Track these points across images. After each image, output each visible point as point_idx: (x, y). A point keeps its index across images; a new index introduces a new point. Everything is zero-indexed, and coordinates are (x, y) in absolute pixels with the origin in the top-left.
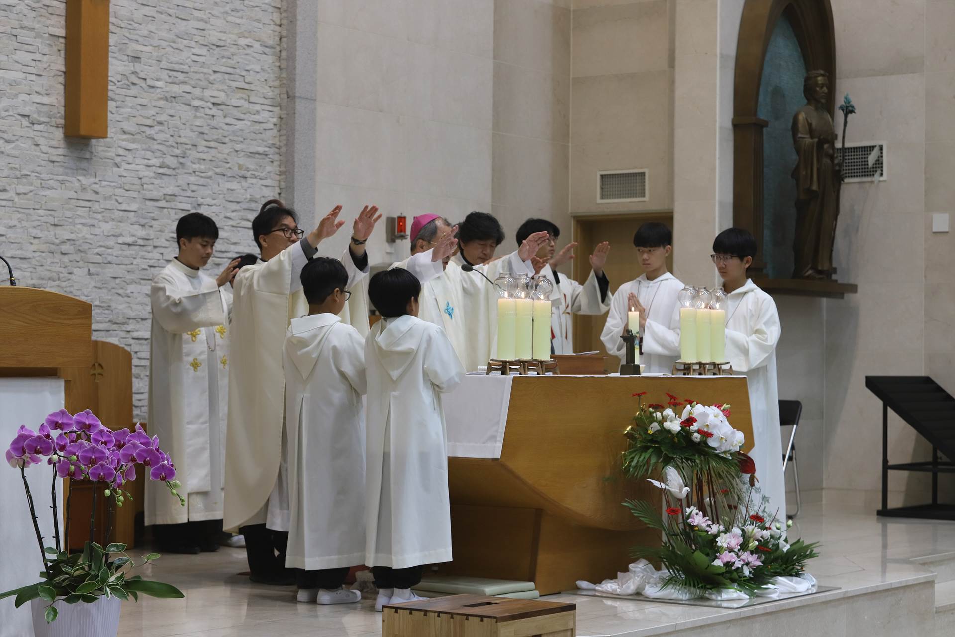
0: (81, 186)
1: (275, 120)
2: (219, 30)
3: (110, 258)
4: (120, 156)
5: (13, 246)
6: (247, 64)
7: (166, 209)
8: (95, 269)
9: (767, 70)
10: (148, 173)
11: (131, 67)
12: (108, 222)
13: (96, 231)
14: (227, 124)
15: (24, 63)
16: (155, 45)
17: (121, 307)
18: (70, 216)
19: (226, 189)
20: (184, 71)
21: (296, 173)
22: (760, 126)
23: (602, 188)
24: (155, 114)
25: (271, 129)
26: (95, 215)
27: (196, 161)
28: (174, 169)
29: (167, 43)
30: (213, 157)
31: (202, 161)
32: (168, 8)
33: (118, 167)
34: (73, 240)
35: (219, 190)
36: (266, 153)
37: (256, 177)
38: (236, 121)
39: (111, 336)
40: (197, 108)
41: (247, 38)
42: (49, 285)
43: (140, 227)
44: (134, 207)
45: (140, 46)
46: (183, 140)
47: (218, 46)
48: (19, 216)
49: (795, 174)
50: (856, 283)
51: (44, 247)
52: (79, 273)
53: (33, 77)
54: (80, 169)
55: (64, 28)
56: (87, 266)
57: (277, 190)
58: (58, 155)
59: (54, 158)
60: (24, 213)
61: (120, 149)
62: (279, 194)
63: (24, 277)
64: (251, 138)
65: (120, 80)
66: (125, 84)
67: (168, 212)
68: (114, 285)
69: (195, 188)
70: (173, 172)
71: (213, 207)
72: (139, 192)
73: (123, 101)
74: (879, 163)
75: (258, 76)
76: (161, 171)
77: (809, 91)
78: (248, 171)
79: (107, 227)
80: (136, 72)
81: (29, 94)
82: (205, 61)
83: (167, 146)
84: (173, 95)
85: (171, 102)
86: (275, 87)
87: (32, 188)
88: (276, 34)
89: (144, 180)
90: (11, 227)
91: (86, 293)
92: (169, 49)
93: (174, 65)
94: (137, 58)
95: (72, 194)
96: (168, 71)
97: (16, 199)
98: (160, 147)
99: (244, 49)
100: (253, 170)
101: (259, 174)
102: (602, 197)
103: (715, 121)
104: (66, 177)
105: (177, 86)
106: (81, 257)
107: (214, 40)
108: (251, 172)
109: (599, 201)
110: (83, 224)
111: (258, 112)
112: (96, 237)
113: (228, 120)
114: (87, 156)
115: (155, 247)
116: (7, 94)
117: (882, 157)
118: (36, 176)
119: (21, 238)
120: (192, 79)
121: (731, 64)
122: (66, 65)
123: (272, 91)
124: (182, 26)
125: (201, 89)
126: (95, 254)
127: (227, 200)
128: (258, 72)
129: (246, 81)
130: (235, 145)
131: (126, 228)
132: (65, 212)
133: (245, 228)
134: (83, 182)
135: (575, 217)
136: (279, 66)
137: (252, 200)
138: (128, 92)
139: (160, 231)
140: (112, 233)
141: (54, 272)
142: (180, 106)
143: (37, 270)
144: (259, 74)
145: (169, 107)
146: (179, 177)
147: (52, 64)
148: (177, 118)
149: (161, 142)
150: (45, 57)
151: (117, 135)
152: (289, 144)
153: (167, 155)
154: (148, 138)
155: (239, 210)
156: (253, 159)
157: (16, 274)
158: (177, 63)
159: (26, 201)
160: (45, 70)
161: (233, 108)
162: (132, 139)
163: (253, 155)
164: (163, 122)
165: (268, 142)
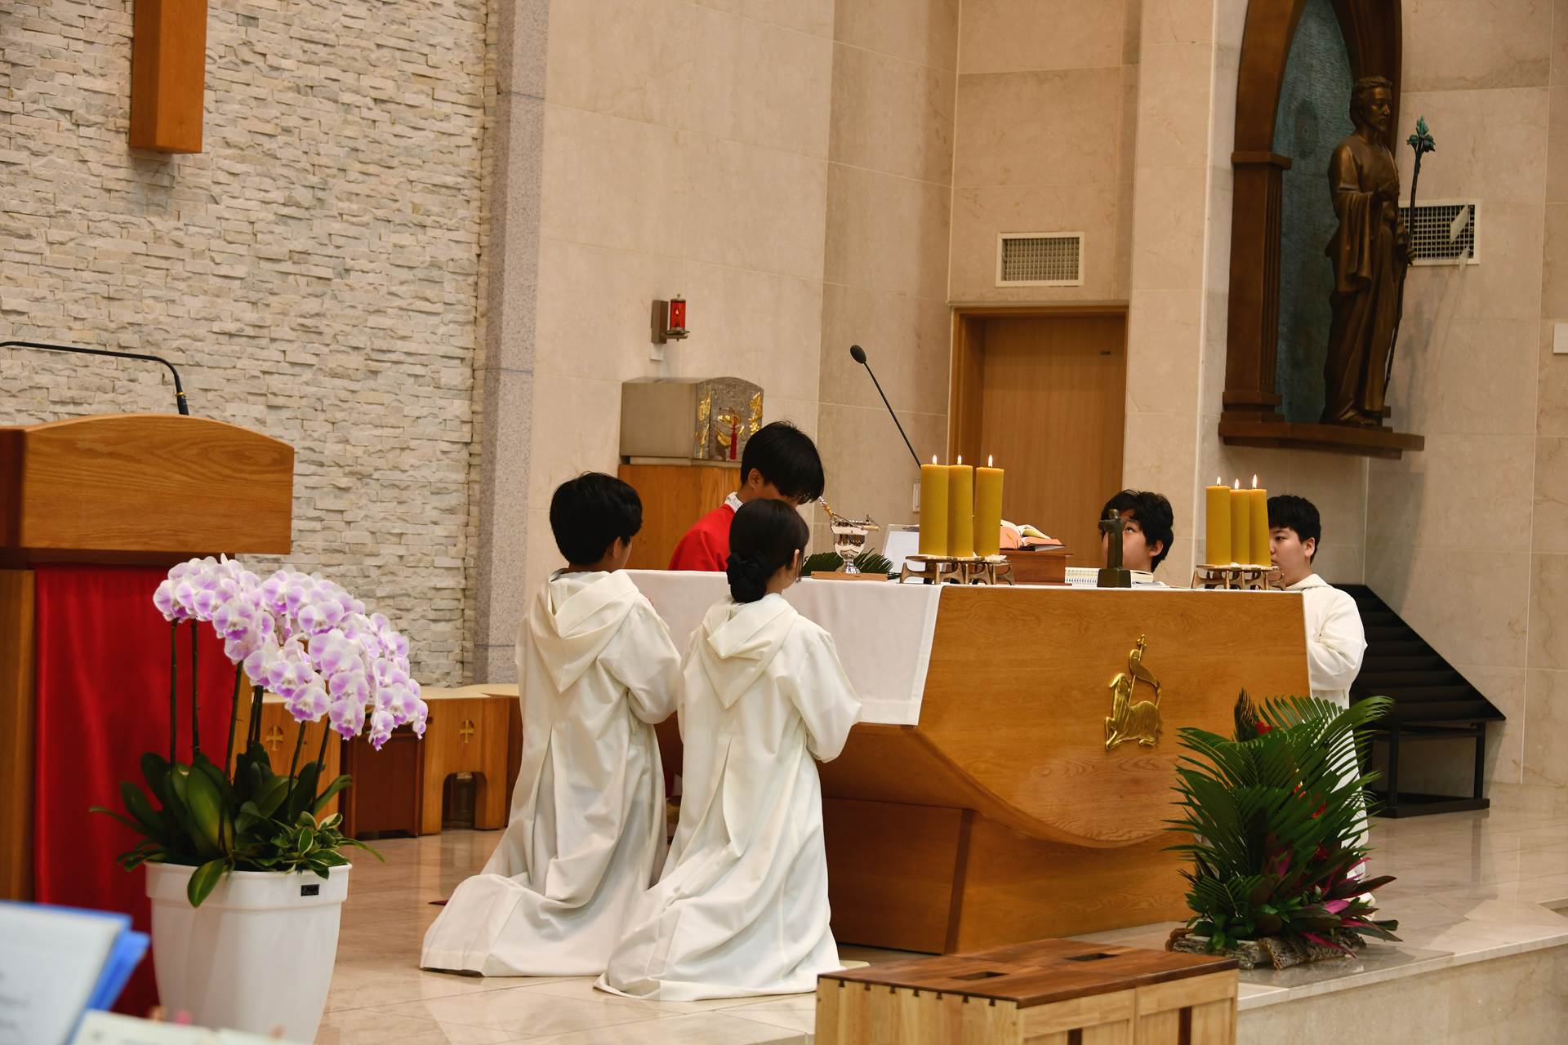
0: (155, 233)
1: (474, 131)
3: (198, 357)
4: (220, 183)
6: (431, 35)
7: (291, 277)
9: (1291, 74)
10: (265, 215)
11: (242, 33)
12: (196, 296)
13: (178, 310)
14: (395, 136)
15: (65, 22)
18: (136, 283)
19: (391, 245)
20: (329, 43)
21: (507, 221)
22: (1278, 167)
23: (1005, 262)
24: (278, 115)
25: (469, 146)
26: (176, 284)
27: (344, 196)
28: (307, 209)
30: (372, 190)
31: (354, 197)
33: (217, 203)
34: (139, 325)
35: (382, 247)
36: (460, 186)
37: (441, 227)
38: (412, 130)
40: (347, 106)
42: (97, 400)
43: (250, 305)
44: (240, 271)
46: (323, 161)
47: (384, 3)
48: (51, 281)
49: (1333, 250)
50: (1421, 434)
51: (88, 335)
52: (148, 381)
53: (80, 46)
54: (153, 204)
56: (161, 369)
57: (475, 250)
58: (117, 179)
59: (111, 185)
60: (60, 277)
61: (219, 172)
62: (479, 256)
63: (57, 385)
64: (435, 160)
65: (223, 54)
66: (231, 62)
67: (297, 282)
68: (203, 402)
69: (340, 241)
70: (306, 214)
71: (370, 274)
72: (249, 245)
73: (228, 92)
74: (1467, 235)
75: (450, 56)
76: (286, 211)
77: (1360, 112)
78: (429, 216)
79: (195, 305)
80: (250, 42)
81: (73, 75)
82: (363, 27)
83: (297, 170)
84: (310, 84)
85: (306, 95)
86: (476, 75)
87: (73, 234)
89: (257, 226)
90: (37, 300)
92: (304, 5)
93: (312, 33)
94: (251, 20)
95: (140, 247)
96: (302, 43)
97: (47, 251)
98: (285, 171)
99: (428, 8)
100: (437, 215)
101: (446, 221)
102: (1004, 278)
103: (1206, 156)
104: (129, 217)
105: (316, 68)
108: (433, 218)
109: (1000, 283)
110: (156, 298)
112: (176, 320)
113: (398, 129)
114: (166, 182)
115: (273, 340)
116: (36, 73)
117: (1472, 224)
118: (80, 214)
119: (53, 319)
120: (341, 57)
121: (1234, 61)
122: (134, 26)
123: (473, 82)
125: (357, 75)
126: (173, 349)
127: (392, 264)
128: (449, 49)
129: (430, 64)
130: (409, 171)
131: (226, 306)
132: (127, 276)
133: (421, 312)
134: (159, 227)
135: (957, 309)
136: (485, 40)
137: (433, 266)
138: (236, 76)
139: (279, 314)
140: (203, 314)
141: (107, 377)
142: (321, 103)
143: (79, 373)
144: (451, 52)
145: (302, 104)
146: (316, 222)
147: (112, 25)
148: (315, 122)
149: (287, 163)
150: (101, 11)
151: (217, 148)
152: (499, 171)
153: (296, 186)
154: (267, 155)
155: (413, 282)
156: (437, 196)
157: (44, 379)
158: (318, 29)
159: (62, 256)
160: (100, 35)
161: (408, 108)
162: (241, 155)
163: (438, 189)
164: (292, 129)
165: (463, 168)
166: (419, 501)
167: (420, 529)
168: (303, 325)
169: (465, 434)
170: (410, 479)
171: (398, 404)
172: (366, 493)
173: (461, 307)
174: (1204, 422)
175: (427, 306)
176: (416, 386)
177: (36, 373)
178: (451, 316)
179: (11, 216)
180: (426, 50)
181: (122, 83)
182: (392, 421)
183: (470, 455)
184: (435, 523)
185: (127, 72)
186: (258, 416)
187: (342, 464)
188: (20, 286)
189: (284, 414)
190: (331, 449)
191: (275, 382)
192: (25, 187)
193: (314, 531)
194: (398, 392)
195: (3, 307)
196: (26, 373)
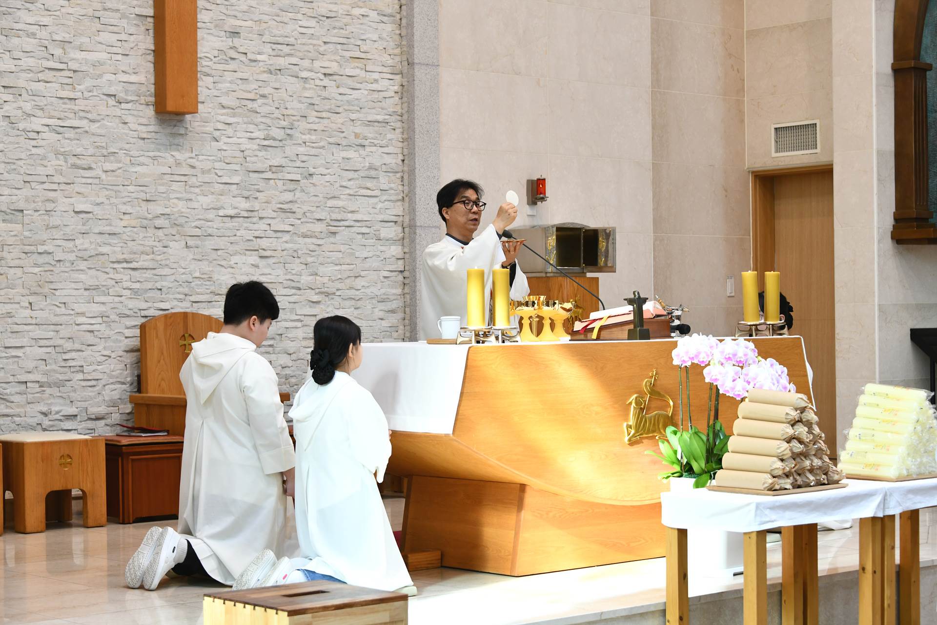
0: (176, 162)
1: (396, 88)
3: (210, 231)
4: (219, 130)
5: (100, 222)
6: (362, 34)
7: (273, 180)
8: (194, 242)
10: (251, 146)
11: (229, 42)
12: (207, 196)
13: (194, 205)
14: (340, 94)
15: (108, 44)
16: (256, 19)
17: (223, 278)
18: (165, 190)
19: (341, 158)
20: (290, 43)
21: (416, 139)
22: (923, 69)
23: (776, 142)
24: (257, 87)
25: (393, 97)
26: (192, 190)
27: (307, 132)
28: (280, 141)
29: (270, 17)
30: (325, 127)
31: (313, 132)
33: (218, 141)
34: (169, 215)
35: (333, 160)
36: (388, 121)
37: (375, 146)
38: (352, 90)
39: (213, 307)
40: (305, 79)
41: (361, 7)
43: (244, 199)
44: (236, 179)
45: (238, 21)
46: (290, 112)
47: (328, 17)
48: (107, 193)
51: (134, 223)
52: (176, 247)
53: (119, 57)
54: (174, 144)
55: (153, 8)
56: (185, 239)
57: (401, 157)
58: (149, 132)
59: (145, 136)
60: (113, 190)
61: (219, 123)
62: (403, 161)
63: (114, 252)
64: (369, 107)
65: (217, 55)
66: (223, 59)
67: (276, 184)
68: (215, 257)
69: (305, 158)
70: (281, 144)
71: (326, 176)
72: (242, 164)
73: (222, 77)
75: (376, 45)
76: (266, 143)
78: (366, 140)
79: (206, 201)
80: (235, 47)
81: (115, 74)
82: (314, 33)
83: (273, 119)
84: (278, 68)
85: (276, 74)
86: (395, 55)
87: (120, 165)
88: (396, 2)
89: (246, 153)
90: (98, 204)
91: (183, 265)
92: (272, 23)
93: (278, 38)
94: (235, 34)
95: (166, 170)
96: (272, 45)
97: (103, 176)
98: (263, 120)
99: (358, 18)
100: (372, 138)
101: (378, 142)
102: (777, 151)
103: (871, 66)
104: (159, 153)
105: (283, 59)
106: (178, 230)
107: (324, 11)
108: (370, 140)
109: (774, 154)
110: (179, 199)
111: (376, 81)
112: (193, 210)
113: (341, 90)
114: (182, 131)
115: (261, 218)
116: (90, 75)
118: (125, 153)
119: (110, 214)
120: (300, 51)
122: (156, 43)
123: (393, 59)
125: (311, 61)
126: (193, 227)
127: (342, 170)
128: (375, 41)
129: (362, 51)
130: (350, 114)
131: (227, 200)
132: (159, 187)
133: (364, 196)
134: (178, 157)
135: (753, 172)
136: (400, 34)
137: (371, 168)
138: (227, 67)
139: (266, 202)
140: (212, 206)
141: (148, 246)
142: (286, 78)
143: (129, 245)
144: (377, 43)
145: (274, 80)
146: (287, 149)
147: (139, 44)
148: (283, 90)
149: (265, 115)
150: (132, 37)
151: (216, 110)
152: (410, 111)
153: (272, 128)
154: (250, 111)
155: (357, 179)
156: (372, 128)
157: (105, 249)
158: (282, 36)
159: (114, 178)
160: (132, 50)
161: (348, 78)
162: (232, 112)
163: (372, 123)
164: (267, 95)
165: (389, 110)
166: (369, 307)
167: (371, 323)
168: (281, 208)
169: (400, 265)
170: (362, 294)
171: (351, 251)
172: (332, 304)
173: (393, 192)
174: (879, 232)
175: (369, 193)
176: (363, 240)
177: (100, 246)
179: (78, 158)
180: (359, 43)
181: (149, 76)
182: (348, 261)
183: (404, 278)
184: (382, 319)
185: (152, 70)
186: (254, 263)
187: (313, 288)
188: (86, 197)
189: (271, 261)
190: (306, 279)
191: (264, 243)
192: (86, 141)
193: (297, 328)
194: (351, 244)
195: (76, 210)
196: (93, 246)
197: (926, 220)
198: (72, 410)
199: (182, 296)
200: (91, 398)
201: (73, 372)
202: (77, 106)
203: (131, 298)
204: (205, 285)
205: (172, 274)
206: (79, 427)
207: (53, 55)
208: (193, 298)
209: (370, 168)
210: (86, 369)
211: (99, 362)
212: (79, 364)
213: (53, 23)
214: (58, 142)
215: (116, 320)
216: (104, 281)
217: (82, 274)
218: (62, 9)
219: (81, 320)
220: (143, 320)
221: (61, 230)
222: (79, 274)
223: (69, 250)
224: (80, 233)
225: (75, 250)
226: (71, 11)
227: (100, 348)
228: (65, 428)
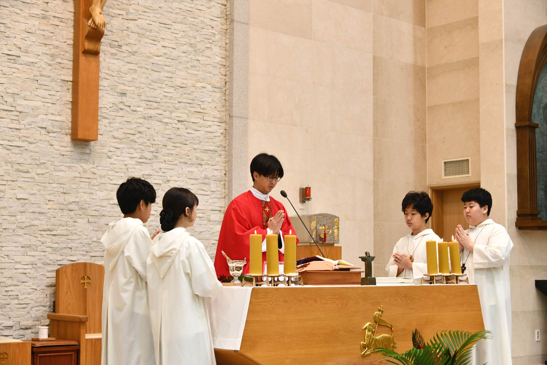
0: (83, 170)
2: (182, 78)
3: (104, 213)
4: (111, 151)
5: (33, 206)
6: (202, 98)
8: (93, 219)
10: (131, 162)
11: (120, 99)
12: (103, 191)
13: (94, 196)
14: (188, 133)
15: (42, 97)
16: (137, 86)
18: (76, 187)
19: (187, 171)
20: (157, 101)
21: (233, 161)
22: (533, 127)
23: (445, 170)
24: (136, 127)
25: (220, 136)
26: (93, 187)
27: (166, 155)
28: (150, 160)
29: (146, 85)
30: (178, 152)
31: (170, 155)
32: (146, 65)
33: (111, 158)
34: (78, 202)
35: (182, 172)
36: (216, 150)
37: (209, 165)
38: (194, 131)
40: (167, 123)
41: (202, 82)
42: (59, 229)
45: (126, 87)
46: (156, 142)
47: (181, 87)
48: (38, 187)
51: (55, 206)
52: (82, 222)
53: (49, 105)
54: (83, 159)
55: (72, 76)
56: (88, 218)
57: (224, 172)
58: (66, 151)
59: (63, 153)
60: (42, 186)
61: (111, 147)
62: (225, 174)
63: (42, 224)
64: (205, 141)
65: (111, 107)
66: (115, 109)
69: (165, 171)
70: (150, 162)
71: (178, 182)
72: (125, 173)
73: (114, 119)
75: (210, 105)
76: (141, 160)
78: (203, 161)
79: (102, 194)
80: (123, 102)
81: (46, 115)
82: (172, 96)
83: (145, 146)
84: (150, 116)
85: (148, 120)
86: (222, 111)
87: (47, 171)
88: (223, 80)
89: (128, 166)
90: (32, 194)
91: (86, 234)
92: (146, 89)
93: (150, 98)
94: (124, 94)
95: (77, 175)
96: (146, 102)
98: (140, 147)
99: (200, 89)
100: (207, 160)
101: (211, 162)
103: (503, 125)
104: (73, 164)
105: (153, 110)
106: (83, 212)
107: (179, 84)
108: (205, 161)
109: (444, 177)
110: (84, 192)
111: (210, 126)
112: (94, 200)
113: (188, 131)
114: (88, 151)
116: (30, 115)
118: (51, 164)
119: (39, 201)
120: (163, 106)
121: (514, 90)
122: (73, 98)
123: (220, 114)
124: (155, 75)
125: (170, 113)
126: (93, 210)
127: (188, 178)
128: (210, 103)
129: (201, 108)
130: (194, 145)
132: (72, 185)
133: (201, 195)
134: (85, 167)
135: (431, 188)
136: (225, 99)
138: (117, 114)
141: (64, 221)
142: (154, 122)
143: (51, 220)
144: (211, 104)
145: (147, 123)
146: (154, 165)
147: (62, 97)
148: (152, 129)
149: (141, 143)
150: (58, 93)
151: (110, 139)
152: (230, 145)
153: (145, 152)
154: (132, 141)
155: (197, 184)
156: (206, 154)
157: (36, 222)
158: (153, 97)
159: (43, 179)
160: (58, 101)
161: (192, 123)
162: (120, 142)
163: (207, 151)
164: (143, 132)
165: (217, 144)
173: (219, 193)
174: (508, 222)
175: (204, 193)
176: (200, 221)
177: (32, 220)
178: (214, 196)
179: (20, 165)
180: (200, 103)
181: (68, 117)
185: (70, 113)
188: (25, 190)
192: (26, 155)
195: (17, 197)
196: (28, 220)
197: (536, 215)
198: (10, 323)
199: (85, 253)
200: (23, 316)
201: (12, 299)
202: (21, 134)
203: (52, 253)
204: (100, 246)
205: (79, 239)
206: (14, 334)
207: (6, 101)
208: (92, 254)
209: (205, 178)
210: (20, 297)
211: (29, 293)
212: (16, 294)
213: (8, 82)
214: (8, 155)
215: (41, 267)
216: (35, 242)
217: (20, 237)
218: (13, 74)
219: (18, 266)
220: (59, 267)
221: (7, 209)
222: (18, 237)
223: (12, 222)
224: (20, 212)
225: (16, 222)
226: (19, 75)
227: (30, 284)
228: (5, 334)
